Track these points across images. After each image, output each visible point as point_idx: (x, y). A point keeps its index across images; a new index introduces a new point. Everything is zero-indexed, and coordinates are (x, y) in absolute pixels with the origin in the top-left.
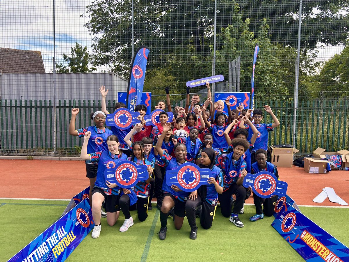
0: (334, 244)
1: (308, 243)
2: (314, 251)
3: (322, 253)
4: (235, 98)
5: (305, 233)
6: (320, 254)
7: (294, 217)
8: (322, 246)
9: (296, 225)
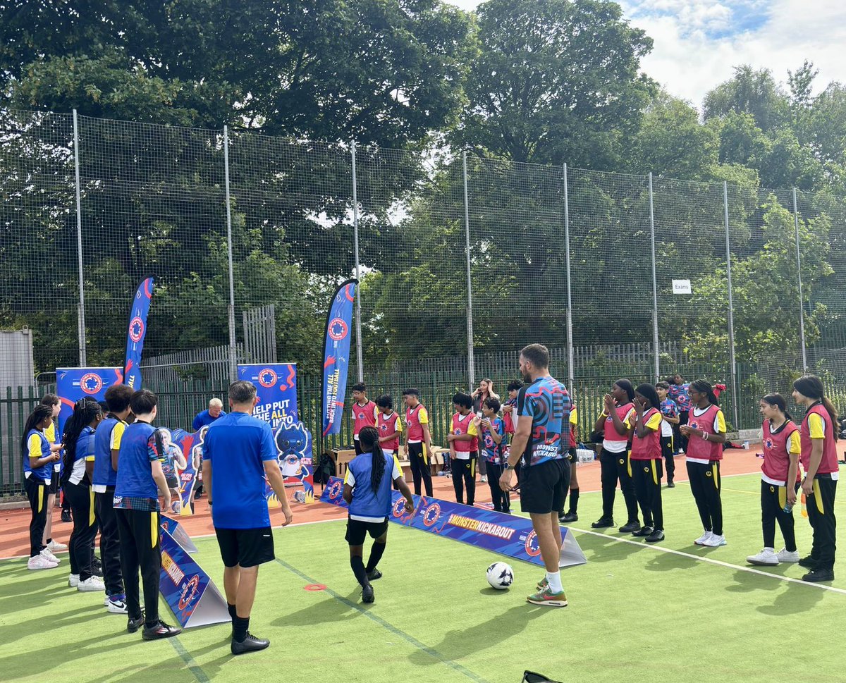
0: (480, 514)
1: (457, 524)
2: (465, 528)
3: (472, 526)
4: (273, 373)
5: (451, 517)
6: (471, 527)
7: (437, 507)
8: (471, 520)
9: (441, 514)
